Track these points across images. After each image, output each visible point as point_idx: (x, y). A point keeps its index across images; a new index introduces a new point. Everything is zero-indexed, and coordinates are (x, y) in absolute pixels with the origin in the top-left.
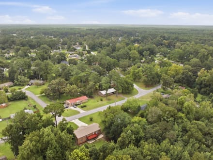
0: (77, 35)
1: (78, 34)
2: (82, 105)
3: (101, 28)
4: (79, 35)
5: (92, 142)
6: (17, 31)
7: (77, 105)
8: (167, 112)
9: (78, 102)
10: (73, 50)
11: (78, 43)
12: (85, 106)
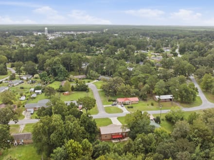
0: (175, 37)
1: (176, 35)
2: (130, 105)
3: (208, 30)
4: (177, 37)
5: (116, 141)
6: (120, 31)
7: (125, 104)
8: (196, 130)
9: (127, 102)
10: (160, 51)
11: (170, 45)
12: (132, 107)
